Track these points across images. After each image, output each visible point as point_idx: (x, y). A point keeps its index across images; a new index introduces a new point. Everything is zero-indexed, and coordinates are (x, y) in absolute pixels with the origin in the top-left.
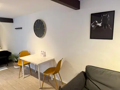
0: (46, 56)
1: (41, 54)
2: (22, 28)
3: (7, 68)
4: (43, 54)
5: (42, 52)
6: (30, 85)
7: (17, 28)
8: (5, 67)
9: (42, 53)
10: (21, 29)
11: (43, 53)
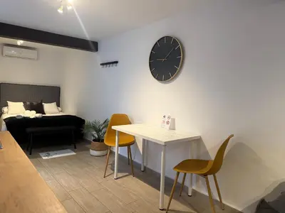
0: (174, 129)
1: (164, 122)
2: (117, 62)
3: (74, 153)
4: (168, 123)
5: (166, 118)
6: (134, 197)
7: (106, 64)
8: (69, 150)
9: (166, 120)
10: (114, 65)
11: (170, 120)
